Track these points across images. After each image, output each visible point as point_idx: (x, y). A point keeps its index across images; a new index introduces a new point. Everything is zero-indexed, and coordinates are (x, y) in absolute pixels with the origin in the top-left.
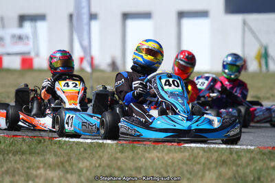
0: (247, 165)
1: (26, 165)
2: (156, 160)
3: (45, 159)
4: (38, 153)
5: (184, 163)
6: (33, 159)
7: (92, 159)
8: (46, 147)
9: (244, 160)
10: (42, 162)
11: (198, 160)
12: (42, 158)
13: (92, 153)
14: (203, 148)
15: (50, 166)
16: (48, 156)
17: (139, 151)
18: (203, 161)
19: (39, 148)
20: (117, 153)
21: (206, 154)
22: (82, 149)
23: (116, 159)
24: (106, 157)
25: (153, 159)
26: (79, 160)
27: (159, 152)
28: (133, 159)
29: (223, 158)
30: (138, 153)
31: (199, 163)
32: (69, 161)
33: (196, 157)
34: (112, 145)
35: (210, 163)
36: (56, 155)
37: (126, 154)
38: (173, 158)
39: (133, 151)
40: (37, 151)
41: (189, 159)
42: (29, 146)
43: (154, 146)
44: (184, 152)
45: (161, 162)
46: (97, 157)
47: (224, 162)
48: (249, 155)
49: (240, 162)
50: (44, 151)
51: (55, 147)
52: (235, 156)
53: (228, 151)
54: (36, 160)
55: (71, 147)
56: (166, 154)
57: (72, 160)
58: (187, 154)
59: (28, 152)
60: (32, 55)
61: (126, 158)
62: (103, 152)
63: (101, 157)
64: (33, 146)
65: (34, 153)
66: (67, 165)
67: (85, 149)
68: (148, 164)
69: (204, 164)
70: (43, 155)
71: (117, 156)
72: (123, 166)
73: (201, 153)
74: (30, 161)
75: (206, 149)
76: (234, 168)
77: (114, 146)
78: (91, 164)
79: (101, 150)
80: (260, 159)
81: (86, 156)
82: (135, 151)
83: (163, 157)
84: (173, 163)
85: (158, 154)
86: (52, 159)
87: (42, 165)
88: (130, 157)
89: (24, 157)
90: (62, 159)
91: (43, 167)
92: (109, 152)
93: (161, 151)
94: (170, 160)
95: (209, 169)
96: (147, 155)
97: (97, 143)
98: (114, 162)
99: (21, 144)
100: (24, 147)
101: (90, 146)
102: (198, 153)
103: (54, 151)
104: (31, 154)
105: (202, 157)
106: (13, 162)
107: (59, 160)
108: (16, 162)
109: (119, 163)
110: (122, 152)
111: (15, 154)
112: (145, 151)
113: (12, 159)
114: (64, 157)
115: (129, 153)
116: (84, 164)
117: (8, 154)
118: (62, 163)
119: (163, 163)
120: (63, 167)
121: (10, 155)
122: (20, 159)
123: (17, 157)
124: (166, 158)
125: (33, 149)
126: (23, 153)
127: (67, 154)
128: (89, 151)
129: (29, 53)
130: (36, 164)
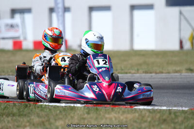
0: (182, 122)
1: (16, 124)
2: (114, 119)
3: (30, 119)
4: (25, 115)
5: (135, 122)
6: (22, 120)
7: (66, 119)
8: (32, 110)
9: (180, 119)
10: (28, 121)
11: (145, 119)
12: (29, 119)
13: (66, 115)
14: (149, 110)
15: (34, 125)
16: (32, 117)
17: (101, 112)
18: (149, 119)
20: (84, 114)
21: (151, 114)
22: (58, 112)
23: (84, 119)
24: (76, 117)
25: (111, 119)
26: (56, 120)
27: (116, 113)
28: (97, 118)
29: (164, 117)
30: (100, 114)
31: (146, 121)
32: (49, 120)
33: (143, 117)
34: (81, 108)
35: (155, 121)
36: (39, 116)
37: (91, 115)
38: (126, 118)
39: (96, 113)
40: (24, 113)
41: (138, 118)
42: (18, 110)
43: (112, 109)
44: (135, 112)
45: (117, 121)
46: (69, 117)
47: (165, 120)
48: (183, 115)
49: (176, 121)
50: (29, 113)
52: (173, 116)
53: (168, 112)
56: (122, 115)
57: (51, 120)
58: (137, 115)
59: (18, 114)
60: (21, 39)
61: (91, 118)
62: (74, 113)
63: (72, 117)
64: (21, 110)
65: (21, 115)
66: (47, 124)
67: (60, 112)
69: (150, 122)
70: (29, 117)
71: (84, 117)
74: (19, 121)
75: (151, 111)
76: (173, 125)
77: (82, 109)
80: (192, 118)
81: (61, 116)
82: (98, 113)
83: (119, 117)
85: (115, 115)
86: (36, 120)
87: (28, 124)
88: (95, 117)
89: (14, 118)
90: (43, 120)
91: (29, 125)
92: (78, 114)
93: (117, 113)
94: (125, 120)
95: (153, 126)
96: (107, 116)
97: (70, 106)
98: (82, 121)
99: (13, 108)
100: (15, 110)
101: (64, 108)
102: (146, 114)
103: (37, 114)
104: (19, 116)
105: (148, 117)
106: (6, 122)
107: (41, 120)
108: (8, 122)
109: (86, 122)
110: (88, 113)
111: (8, 115)
112: (105, 113)
113: (5, 120)
114: (44, 118)
115: (93, 115)
116: (60, 123)
117: (2, 116)
118: (43, 122)
119: (119, 121)
120: (44, 125)
121: (4, 116)
122: (12, 119)
123: (10, 119)
124: (122, 118)
125: (21, 112)
126: (14, 115)
127: (47, 115)
128: (63, 113)
129: (19, 37)
130: (24, 124)
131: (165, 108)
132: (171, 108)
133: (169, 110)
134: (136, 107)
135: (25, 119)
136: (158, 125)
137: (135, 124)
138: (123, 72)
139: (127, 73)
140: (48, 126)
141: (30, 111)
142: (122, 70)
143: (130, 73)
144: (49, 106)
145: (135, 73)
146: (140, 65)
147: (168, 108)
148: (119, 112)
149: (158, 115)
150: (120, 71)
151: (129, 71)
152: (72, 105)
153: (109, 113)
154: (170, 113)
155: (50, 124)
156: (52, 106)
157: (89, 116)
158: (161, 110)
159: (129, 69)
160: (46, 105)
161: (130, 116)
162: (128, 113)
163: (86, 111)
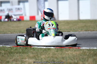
1: (21, 57)
2: (70, 54)
4: (26, 53)
6: (24, 55)
7: (46, 54)
8: (29, 50)
10: (27, 56)
12: (27, 55)
14: (87, 49)
15: (30, 57)
16: (29, 54)
17: (64, 51)
18: (88, 54)
19: (26, 51)
20: (55, 52)
22: (42, 51)
23: (55, 54)
24: (51, 53)
25: (69, 54)
26: (41, 55)
27: (71, 51)
28: (61, 54)
29: (95, 53)
31: (86, 55)
32: (37, 55)
33: (85, 53)
34: (53, 49)
35: (90, 55)
36: (32, 53)
37: (59, 52)
38: (76, 53)
39: (61, 51)
41: (82, 54)
42: (22, 50)
43: (69, 49)
44: (80, 51)
45: (72, 55)
46: (48, 53)
51: (32, 50)
54: (25, 55)
55: (38, 50)
56: (74, 52)
57: (39, 55)
58: (82, 52)
59: (22, 53)
60: (24, 15)
61: (59, 54)
62: (50, 51)
63: (49, 54)
64: (24, 50)
65: (24, 53)
66: (36, 57)
67: (43, 51)
68: (67, 56)
69: (88, 55)
70: (28, 54)
71: (55, 53)
72: (58, 57)
73: (87, 51)
75: (89, 50)
78: (46, 56)
79: (49, 51)
81: (44, 53)
82: (62, 51)
83: (73, 53)
84: (76, 55)
85: (70, 52)
86: (31, 55)
87: (27, 57)
88: (60, 53)
89: (20, 54)
90: (35, 55)
91: (28, 58)
92: (52, 52)
93: (72, 51)
94: (75, 54)
96: (67, 52)
97: (48, 48)
98: (54, 55)
99: (19, 49)
100: (21, 51)
101: (45, 49)
102: (86, 51)
103: (32, 52)
104: (23, 53)
106: (16, 56)
107: (33, 55)
108: (17, 56)
109: (56, 56)
110: (57, 51)
111: (17, 53)
113: (16, 55)
115: (60, 52)
116: (43, 57)
117: (14, 54)
119: (73, 55)
121: (15, 54)
122: (19, 55)
123: (18, 55)
124: (74, 53)
125: (24, 51)
126: (20, 53)
128: (45, 51)
129: (22, 14)
130: (25, 57)
131: (95, 48)
134: (81, 48)
135: (26, 55)
136: (92, 57)
137: (81, 57)
138: (74, 31)
139: (76, 31)
140: (37, 58)
141: (28, 51)
142: (74, 30)
143: (78, 31)
144: (37, 48)
145: (80, 31)
146: (83, 27)
148: (73, 51)
149: (92, 52)
150: (73, 30)
151: (78, 30)
153: (67, 51)
155: (38, 57)
156: (39, 48)
157: (58, 53)
158: (93, 49)
159: (77, 29)
160: (36, 48)
161: (78, 52)
162: (77, 51)
163: (56, 50)
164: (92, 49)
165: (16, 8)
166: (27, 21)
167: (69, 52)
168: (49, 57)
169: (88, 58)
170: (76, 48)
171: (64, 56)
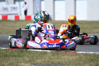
1: (17, 61)
2: (66, 59)
3: (24, 59)
4: (21, 56)
5: (77, 60)
6: (19, 59)
7: (42, 59)
8: (24, 54)
11: (82, 59)
12: (23, 58)
13: (42, 56)
15: (26, 62)
16: (25, 58)
17: (60, 55)
18: (84, 59)
19: (22, 54)
20: (51, 56)
21: (85, 57)
22: (38, 55)
23: (51, 59)
24: (47, 58)
25: (65, 59)
26: (37, 59)
29: (92, 58)
30: (59, 56)
32: (33, 59)
33: (81, 58)
34: (49, 52)
35: (87, 60)
37: (55, 57)
38: (72, 58)
39: (57, 56)
40: (21, 55)
41: (78, 59)
42: (18, 53)
43: (65, 53)
44: (77, 55)
46: (44, 58)
47: (92, 60)
49: (98, 60)
50: (23, 55)
51: (28, 54)
52: (96, 57)
55: (34, 54)
56: (70, 57)
57: (34, 59)
58: (78, 57)
59: (18, 56)
60: (19, 15)
61: (55, 58)
62: (46, 56)
63: (45, 58)
64: (19, 54)
66: (32, 61)
67: (39, 55)
68: (63, 61)
69: (85, 61)
70: (23, 57)
71: (51, 57)
74: (18, 60)
75: (85, 54)
76: (96, 62)
78: (42, 61)
81: (40, 57)
83: (69, 58)
84: (73, 60)
86: (27, 59)
87: (23, 61)
88: (56, 58)
89: (16, 58)
90: (30, 59)
91: (23, 62)
92: (48, 56)
94: (72, 59)
95: (86, 63)
96: (63, 57)
99: (15, 53)
100: (16, 54)
101: (41, 52)
102: (82, 56)
103: (27, 56)
105: (84, 58)
106: (12, 60)
107: (29, 59)
109: (52, 60)
110: (53, 56)
111: (13, 56)
112: (62, 55)
113: (11, 59)
114: (31, 58)
116: (39, 61)
117: (10, 57)
118: (30, 60)
119: (69, 60)
120: (31, 62)
121: (11, 57)
122: (15, 59)
123: (14, 58)
126: (15, 56)
127: (32, 57)
128: (41, 55)
129: (18, 14)
130: (21, 61)
131: (92, 53)
132: (95, 53)
133: (94, 54)
134: (77, 52)
135: (22, 59)
136: (89, 62)
137: (77, 62)
144: (33, 51)
147: (94, 53)
148: (69, 56)
149: (89, 57)
152: (45, 51)
154: (95, 56)
156: (35, 51)
158: (90, 54)
161: (74, 57)
163: (52, 54)
164: (88, 53)
165: (12, 8)
166: (22, 21)
167: (66, 57)
168: (45, 61)
169: (84, 64)
170: (72, 52)
171: (60, 60)
